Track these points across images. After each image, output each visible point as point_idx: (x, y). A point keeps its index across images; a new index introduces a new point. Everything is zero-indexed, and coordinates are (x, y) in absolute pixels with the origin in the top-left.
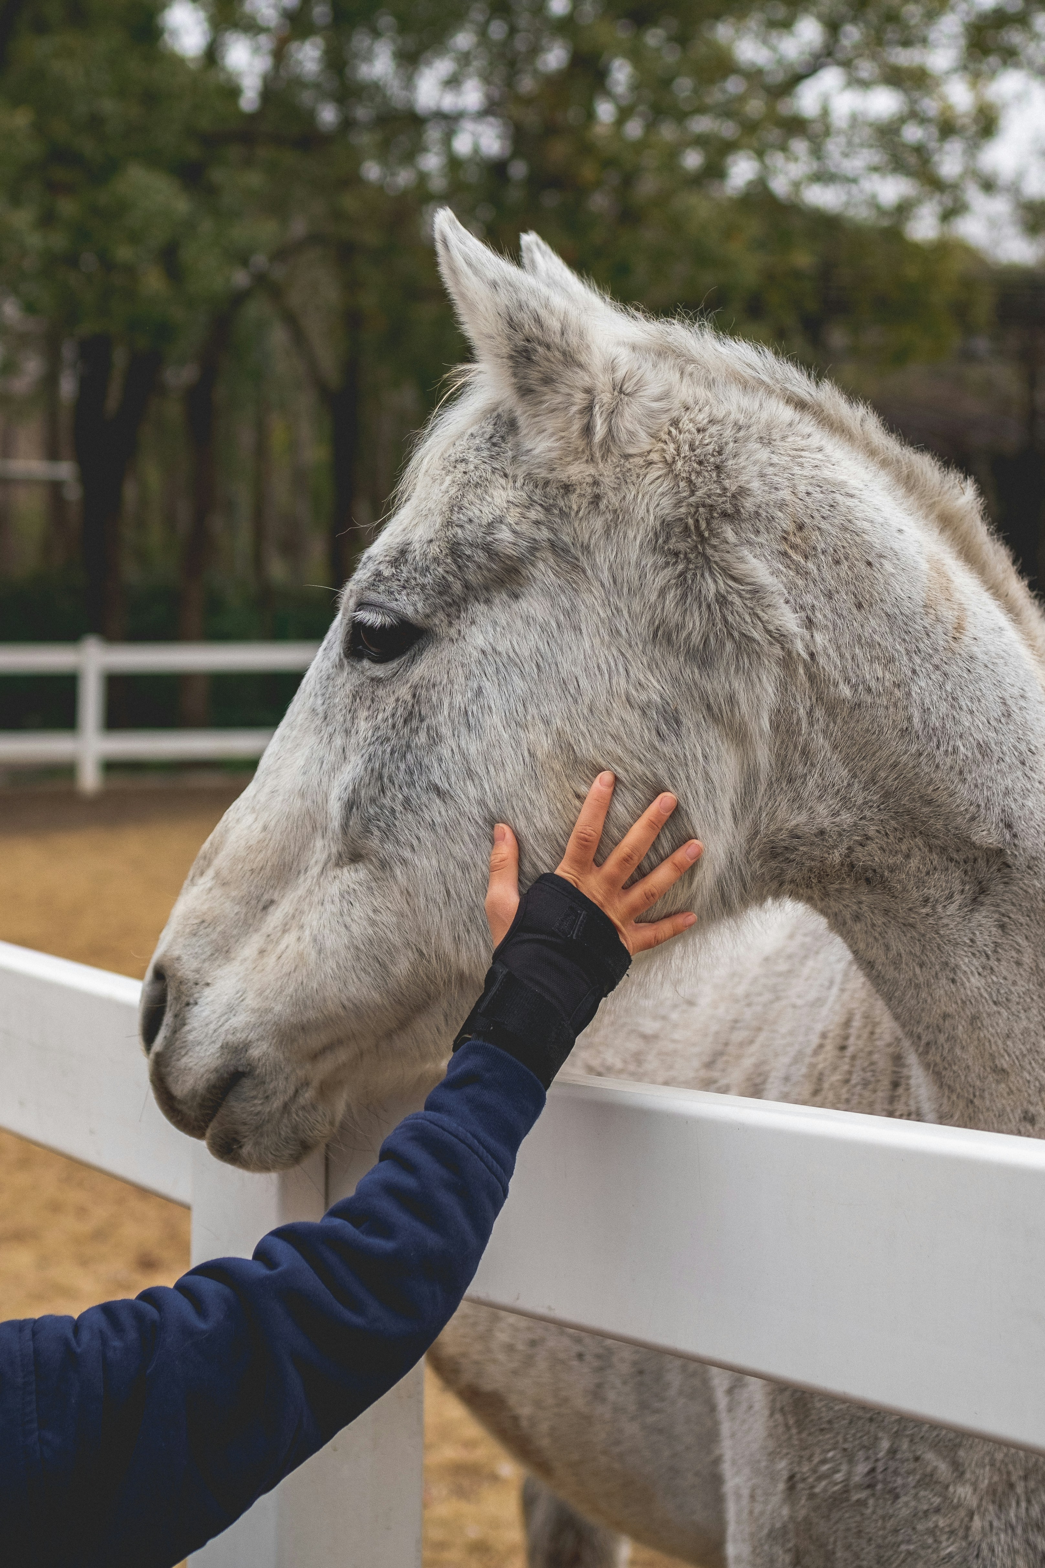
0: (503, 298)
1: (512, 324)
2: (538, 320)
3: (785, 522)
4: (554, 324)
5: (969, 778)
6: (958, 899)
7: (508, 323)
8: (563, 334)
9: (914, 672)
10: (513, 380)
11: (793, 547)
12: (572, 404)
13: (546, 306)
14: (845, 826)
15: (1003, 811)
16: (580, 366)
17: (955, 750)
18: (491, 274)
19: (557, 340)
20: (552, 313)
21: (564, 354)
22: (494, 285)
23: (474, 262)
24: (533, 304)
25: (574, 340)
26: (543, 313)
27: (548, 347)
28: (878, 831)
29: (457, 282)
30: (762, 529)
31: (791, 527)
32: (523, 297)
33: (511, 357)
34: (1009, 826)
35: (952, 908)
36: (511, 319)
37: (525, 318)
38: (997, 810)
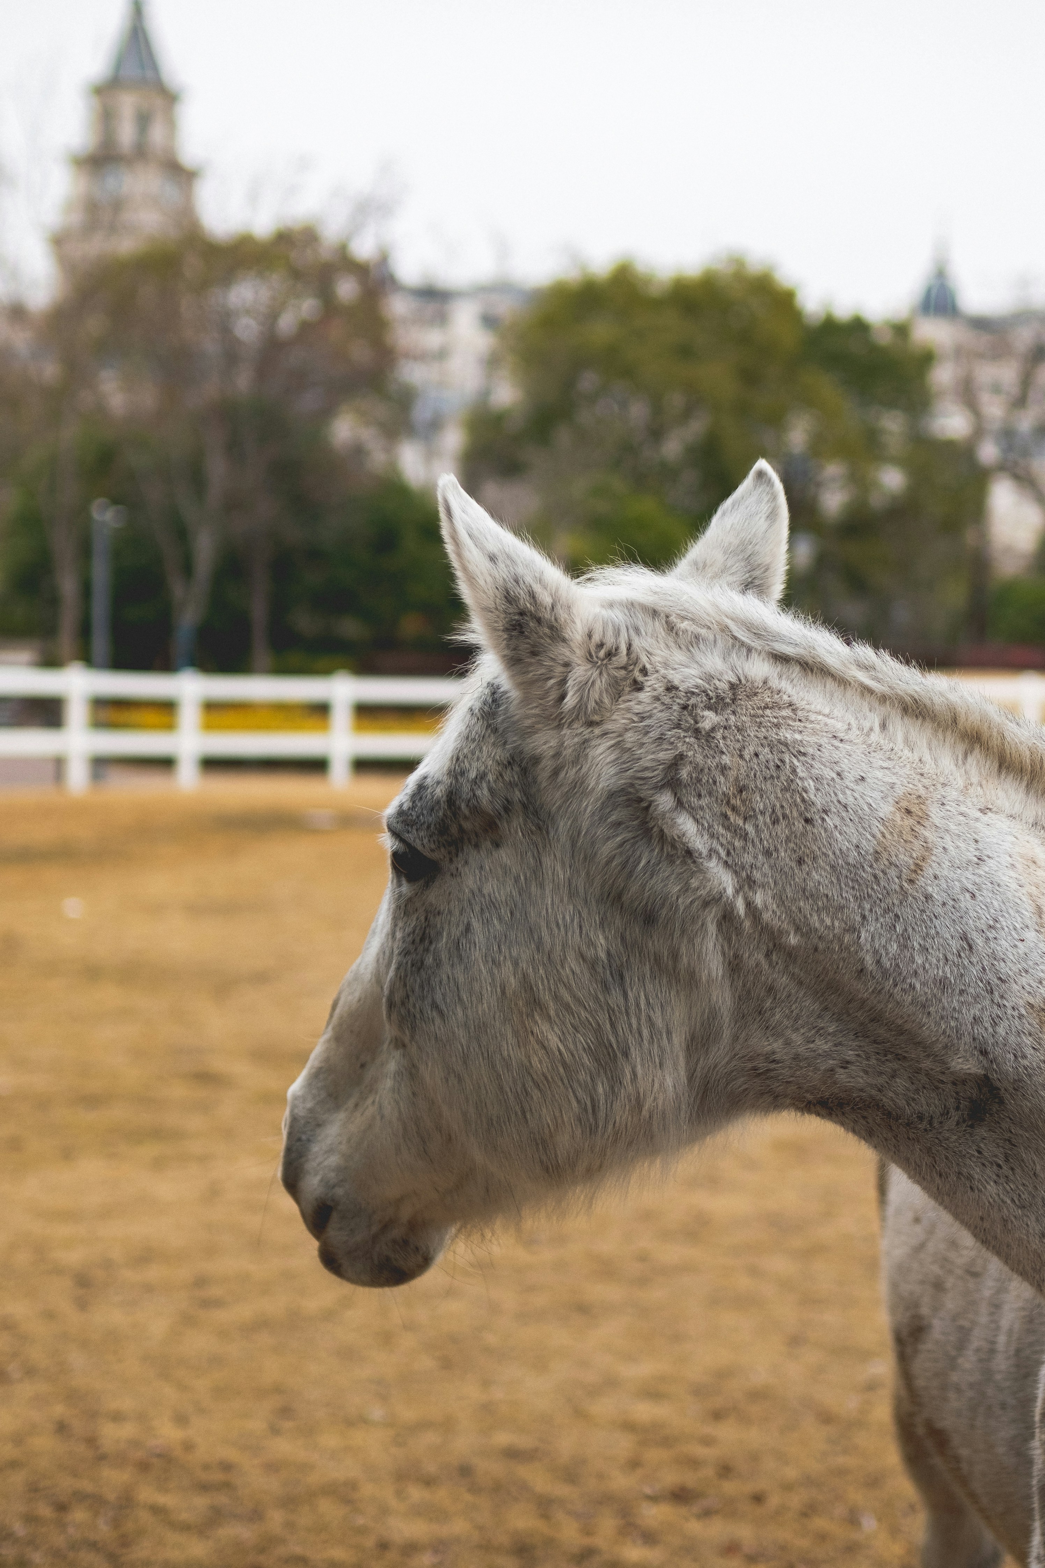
0: (502, 572)
1: (509, 598)
2: (532, 595)
3: (724, 786)
4: (546, 599)
5: (932, 1009)
6: (955, 1116)
7: (506, 597)
8: (553, 608)
9: (864, 917)
10: (506, 652)
11: (734, 809)
12: (550, 678)
13: (540, 581)
14: (820, 1051)
15: (974, 1039)
16: (564, 640)
17: (912, 987)
18: (492, 547)
19: (547, 615)
20: (545, 587)
21: (551, 627)
22: (492, 558)
23: (476, 533)
24: (529, 579)
25: (563, 615)
26: (537, 588)
27: (539, 621)
28: (858, 1055)
29: (459, 555)
30: (703, 793)
31: (731, 791)
32: (521, 570)
33: (506, 630)
34: (984, 1053)
35: (951, 1123)
36: (508, 593)
37: (522, 594)
38: (967, 1039)
